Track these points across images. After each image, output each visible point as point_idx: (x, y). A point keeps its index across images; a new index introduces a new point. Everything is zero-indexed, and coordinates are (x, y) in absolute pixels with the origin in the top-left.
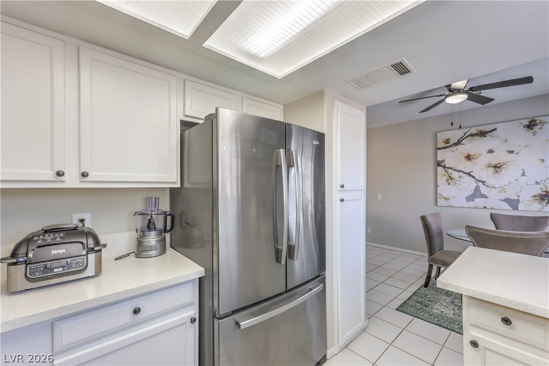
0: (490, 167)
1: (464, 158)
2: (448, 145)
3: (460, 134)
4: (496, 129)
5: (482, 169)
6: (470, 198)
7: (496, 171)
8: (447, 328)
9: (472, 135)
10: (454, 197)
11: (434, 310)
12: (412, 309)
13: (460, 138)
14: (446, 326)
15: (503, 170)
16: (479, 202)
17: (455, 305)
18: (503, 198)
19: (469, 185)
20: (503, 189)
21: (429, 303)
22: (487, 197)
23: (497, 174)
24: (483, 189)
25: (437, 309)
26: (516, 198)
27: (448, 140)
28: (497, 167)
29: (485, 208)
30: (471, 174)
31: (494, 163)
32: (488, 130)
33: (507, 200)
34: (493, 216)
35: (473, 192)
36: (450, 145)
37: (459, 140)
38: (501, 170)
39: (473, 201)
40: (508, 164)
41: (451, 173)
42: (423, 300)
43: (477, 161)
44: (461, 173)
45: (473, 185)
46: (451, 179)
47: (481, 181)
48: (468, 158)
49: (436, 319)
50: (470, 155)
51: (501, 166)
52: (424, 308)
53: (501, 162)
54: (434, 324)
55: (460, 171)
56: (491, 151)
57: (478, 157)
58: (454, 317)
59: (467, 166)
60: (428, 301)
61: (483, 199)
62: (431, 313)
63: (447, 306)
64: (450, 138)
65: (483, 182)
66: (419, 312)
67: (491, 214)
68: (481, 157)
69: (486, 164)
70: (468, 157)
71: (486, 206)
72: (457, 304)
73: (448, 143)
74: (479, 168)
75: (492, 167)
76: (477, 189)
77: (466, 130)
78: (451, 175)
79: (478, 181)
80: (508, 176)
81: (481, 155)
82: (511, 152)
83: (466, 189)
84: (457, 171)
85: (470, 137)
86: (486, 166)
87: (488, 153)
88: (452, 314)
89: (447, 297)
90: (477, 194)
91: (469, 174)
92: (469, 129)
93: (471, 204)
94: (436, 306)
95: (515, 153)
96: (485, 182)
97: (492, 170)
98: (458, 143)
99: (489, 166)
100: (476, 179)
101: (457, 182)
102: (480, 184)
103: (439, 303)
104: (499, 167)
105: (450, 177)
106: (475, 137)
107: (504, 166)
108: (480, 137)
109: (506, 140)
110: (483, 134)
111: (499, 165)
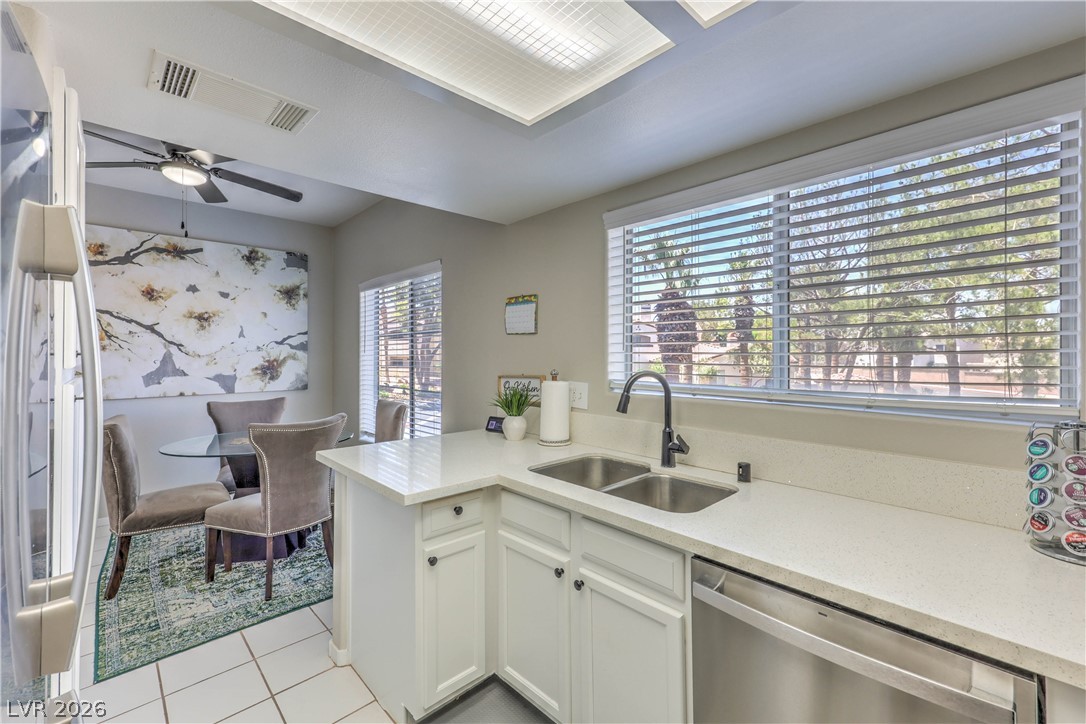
0: (191, 317)
1: (139, 294)
2: (100, 258)
3: (130, 241)
4: (201, 250)
5: (178, 320)
6: (151, 379)
7: (202, 326)
8: (230, 633)
9: (159, 250)
10: (115, 378)
11: (175, 625)
12: (134, 653)
13: (132, 250)
14: (224, 631)
15: (213, 326)
16: (170, 384)
17: (201, 591)
18: (212, 375)
19: (151, 352)
20: (212, 359)
21: (152, 619)
22: (185, 375)
23: (202, 332)
24: (179, 359)
25: (180, 618)
26: (230, 372)
27: (102, 246)
28: (204, 319)
29: (182, 394)
30: (156, 328)
31: (198, 310)
32: (187, 248)
33: (218, 378)
34: (212, 406)
35: (158, 364)
36: (107, 259)
37: (128, 253)
38: (209, 325)
39: (159, 383)
40: (220, 314)
41: (109, 324)
42: (135, 622)
43: (168, 303)
44: (133, 327)
45: (159, 350)
46: (109, 337)
47: (175, 344)
48: (150, 294)
49: (199, 634)
50: (153, 290)
51: (210, 317)
52: (155, 633)
53: (210, 311)
54: (203, 643)
55: (130, 321)
56: (193, 289)
57: (170, 296)
58: (219, 609)
59: (147, 312)
60: (147, 617)
61: (179, 378)
62: (178, 632)
63: (191, 601)
64: (106, 243)
65: (179, 346)
66: (153, 647)
67: (209, 404)
68: (174, 296)
69: (185, 311)
70: (148, 293)
71: (182, 391)
72: (202, 587)
73: (101, 253)
74: (171, 318)
75: (195, 317)
76: (167, 359)
77: (145, 236)
78: (108, 329)
79: (169, 342)
80: (220, 335)
81: (176, 292)
82: (225, 295)
83: (145, 360)
84: (123, 319)
85: (154, 254)
86: (185, 316)
87: (188, 290)
88: (212, 609)
89: (174, 589)
90: (167, 368)
91: (151, 329)
92: (152, 235)
93: (155, 390)
94: (173, 615)
95: (231, 297)
96: (182, 346)
97: (194, 323)
98: (127, 258)
99: (190, 315)
100: (165, 339)
101: (123, 344)
102: (173, 349)
103: (171, 608)
104: (206, 320)
105: (106, 332)
106: (164, 255)
107: (214, 319)
108: (174, 256)
109: (218, 273)
110: (179, 253)
111: (206, 316)
